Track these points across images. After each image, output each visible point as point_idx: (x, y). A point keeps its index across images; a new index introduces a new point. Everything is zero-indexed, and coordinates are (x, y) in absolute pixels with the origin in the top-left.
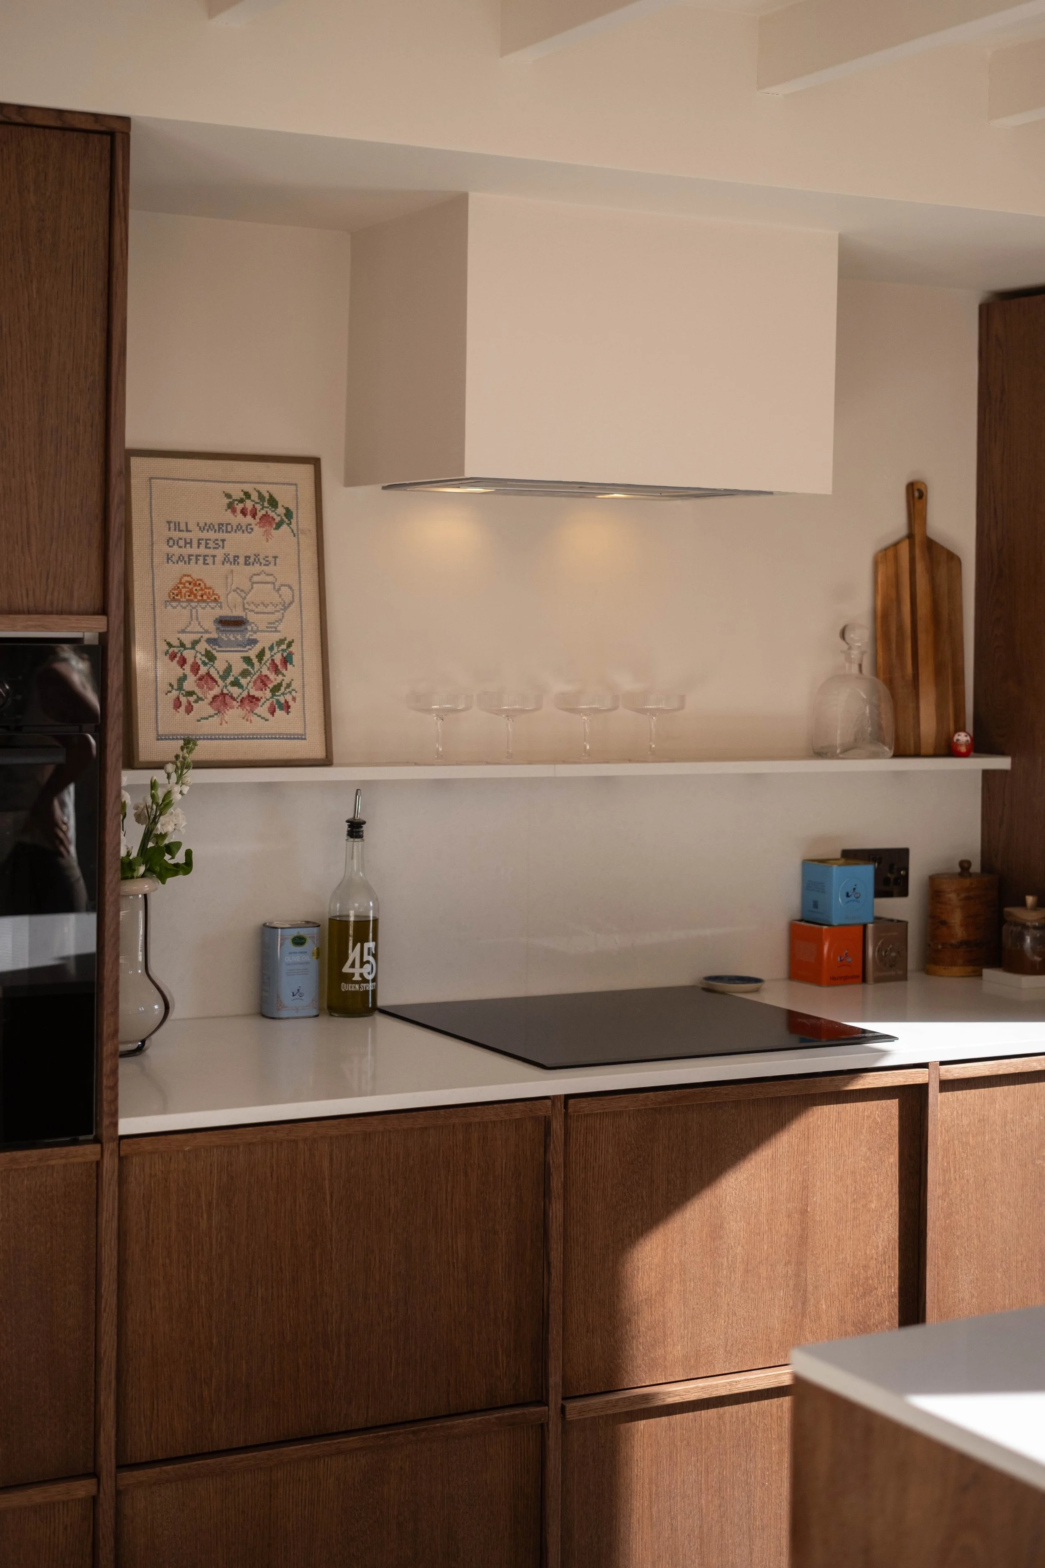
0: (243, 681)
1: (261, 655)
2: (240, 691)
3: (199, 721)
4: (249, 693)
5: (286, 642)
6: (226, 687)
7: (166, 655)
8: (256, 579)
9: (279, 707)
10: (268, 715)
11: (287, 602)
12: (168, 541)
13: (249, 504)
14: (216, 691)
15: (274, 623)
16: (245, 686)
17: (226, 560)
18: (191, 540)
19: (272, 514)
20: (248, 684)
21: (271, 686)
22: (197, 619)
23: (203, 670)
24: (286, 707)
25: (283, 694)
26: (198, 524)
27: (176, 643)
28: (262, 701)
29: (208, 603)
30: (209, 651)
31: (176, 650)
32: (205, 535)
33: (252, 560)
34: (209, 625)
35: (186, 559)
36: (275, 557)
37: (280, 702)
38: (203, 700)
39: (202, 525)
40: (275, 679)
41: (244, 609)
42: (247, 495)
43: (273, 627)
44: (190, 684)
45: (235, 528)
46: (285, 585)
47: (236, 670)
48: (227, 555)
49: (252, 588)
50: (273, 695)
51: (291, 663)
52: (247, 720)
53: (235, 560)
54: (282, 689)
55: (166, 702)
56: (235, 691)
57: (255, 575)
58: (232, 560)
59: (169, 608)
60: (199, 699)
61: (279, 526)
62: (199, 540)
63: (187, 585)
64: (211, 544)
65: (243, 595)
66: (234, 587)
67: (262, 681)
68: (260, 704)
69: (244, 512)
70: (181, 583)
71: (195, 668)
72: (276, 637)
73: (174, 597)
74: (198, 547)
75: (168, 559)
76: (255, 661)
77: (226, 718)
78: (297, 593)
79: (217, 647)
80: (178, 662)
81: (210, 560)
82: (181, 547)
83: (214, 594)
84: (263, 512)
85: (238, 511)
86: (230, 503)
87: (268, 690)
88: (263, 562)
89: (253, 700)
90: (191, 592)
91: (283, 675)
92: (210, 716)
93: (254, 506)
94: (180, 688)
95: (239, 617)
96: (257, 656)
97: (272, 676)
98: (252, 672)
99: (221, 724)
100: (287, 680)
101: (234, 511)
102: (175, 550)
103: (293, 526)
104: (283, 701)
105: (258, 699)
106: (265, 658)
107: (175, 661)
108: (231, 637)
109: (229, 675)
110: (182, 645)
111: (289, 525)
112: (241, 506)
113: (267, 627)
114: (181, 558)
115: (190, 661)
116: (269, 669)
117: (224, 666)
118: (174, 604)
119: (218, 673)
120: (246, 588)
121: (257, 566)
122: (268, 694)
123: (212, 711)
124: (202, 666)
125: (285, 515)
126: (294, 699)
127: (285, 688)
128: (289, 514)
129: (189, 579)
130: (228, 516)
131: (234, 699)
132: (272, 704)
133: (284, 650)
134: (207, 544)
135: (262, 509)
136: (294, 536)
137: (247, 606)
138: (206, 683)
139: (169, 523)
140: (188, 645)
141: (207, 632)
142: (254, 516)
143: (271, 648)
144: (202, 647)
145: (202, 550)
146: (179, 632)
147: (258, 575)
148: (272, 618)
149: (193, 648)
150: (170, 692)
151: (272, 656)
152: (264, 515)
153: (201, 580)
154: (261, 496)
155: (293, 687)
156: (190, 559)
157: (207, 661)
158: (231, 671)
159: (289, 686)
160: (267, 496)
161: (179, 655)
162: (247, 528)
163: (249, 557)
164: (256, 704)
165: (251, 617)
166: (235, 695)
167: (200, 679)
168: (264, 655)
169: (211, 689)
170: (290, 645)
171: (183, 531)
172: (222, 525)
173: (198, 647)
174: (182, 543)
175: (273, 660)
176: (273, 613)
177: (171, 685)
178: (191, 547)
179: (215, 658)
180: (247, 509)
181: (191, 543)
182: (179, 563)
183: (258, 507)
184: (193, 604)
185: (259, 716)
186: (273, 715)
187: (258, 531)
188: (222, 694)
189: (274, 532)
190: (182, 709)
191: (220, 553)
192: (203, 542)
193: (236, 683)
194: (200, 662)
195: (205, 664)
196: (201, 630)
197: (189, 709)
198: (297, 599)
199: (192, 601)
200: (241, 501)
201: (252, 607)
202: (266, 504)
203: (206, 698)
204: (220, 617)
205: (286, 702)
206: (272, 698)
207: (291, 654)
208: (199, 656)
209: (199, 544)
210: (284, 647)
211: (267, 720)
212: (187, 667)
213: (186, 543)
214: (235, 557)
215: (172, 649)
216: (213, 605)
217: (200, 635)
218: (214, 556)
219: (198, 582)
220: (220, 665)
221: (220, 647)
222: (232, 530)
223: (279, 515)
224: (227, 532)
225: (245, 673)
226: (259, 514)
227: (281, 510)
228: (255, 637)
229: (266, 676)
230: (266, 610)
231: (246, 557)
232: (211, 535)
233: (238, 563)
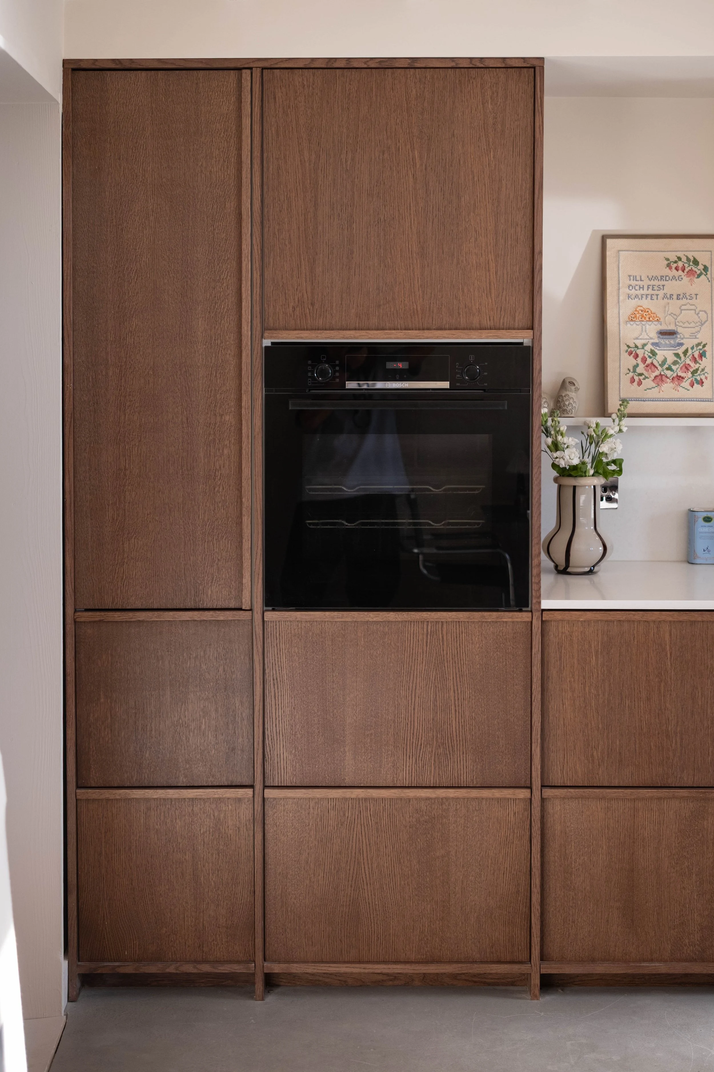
0: (674, 367)
1: (685, 352)
2: (672, 373)
3: (646, 390)
4: (677, 374)
5: (702, 344)
6: (663, 371)
7: (626, 352)
8: (683, 307)
9: (696, 383)
10: (690, 388)
11: (703, 321)
12: (629, 287)
13: (680, 264)
14: (657, 373)
15: (694, 333)
16: (675, 370)
17: (665, 297)
18: (643, 286)
19: (696, 269)
20: (677, 369)
21: (692, 370)
22: (646, 331)
23: (649, 361)
24: (701, 383)
25: (699, 375)
26: (648, 277)
27: (633, 345)
28: (686, 379)
29: (653, 322)
30: (653, 350)
31: (632, 349)
32: (652, 283)
33: (681, 297)
34: (653, 334)
35: (640, 297)
36: (696, 295)
37: (697, 380)
38: (648, 378)
39: (650, 277)
40: (694, 366)
41: (676, 325)
42: (679, 259)
43: (693, 336)
44: (641, 369)
45: (671, 278)
46: (703, 311)
47: (669, 361)
48: (665, 294)
49: (681, 313)
50: (693, 376)
51: (705, 357)
52: (676, 390)
53: (670, 297)
54: (699, 372)
55: (626, 379)
56: (669, 373)
57: (683, 305)
58: (668, 296)
59: (629, 325)
60: (646, 378)
61: (699, 276)
62: (648, 286)
63: (640, 312)
64: (656, 288)
65: (675, 317)
66: (669, 313)
67: (686, 368)
68: (684, 381)
69: (677, 269)
70: (636, 311)
71: (644, 360)
72: (696, 341)
73: (632, 319)
74: (648, 290)
75: (629, 297)
76: (682, 355)
77: (663, 388)
78: (710, 315)
79: (658, 348)
80: (634, 356)
81: (654, 297)
82: (636, 290)
83: (656, 317)
84: (690, 268)
85: (673, 268)
86: (669, 263)
87: (690, 373)
88: (689, 298)
89: (680, 378)
90: (643, 316)
91: (700, 364)
92: (653, 388)
93: (683, 265)
94: (634, 371)
95: (673, 330)
96: (683, 353)
97: (692, 364)
98: (680, 362)
99: (659, 392)
100: (702, 367)
101: (671, 268)
102: (633, 292)
103: (709, 276)
104: (699, 379)
105: (683, 378)
106: (688, 354)
107: (632, 356)
108: (667, 342)
109: (665, 364)
110: (636, 347)
111: (705, 275)
112: (675, 265)
113: (690, 336)
114: (636, 296)
115: (641, 356)
116: (690, 360)
117: (663, 358)
118: (632, 323)
119: (658, 362)
120: (677, 313)
121: (684, 300)
122: (690, 375)
123: (654, 385)
124: (648, 359)
125: (703, 270)
126: (706, 378)
127: (701, 372)
128: (706, 269)
129: (642, 308)
130: (667, 271)
131: (668, 378)
132: (692, 381)
133: (700, 349)
134: (653, 288)
135: (689, 266)
136: (709, 281)
137: (677, 324)
138: (650, 368)
139: (630, 276)
140: (640, 347)
141: (651, 338)
142: (683, 271)
143: (692, 348)
144: (649, 347)
145: (650, 292)
146: (634, 339)
147: (685, 305)
148: (693, 330)
149: (643, 348)
150: (628, 373)
151: (693, 353)
152: (690, 270)
153: (649, 309)
154: (688, 259)
155: (706, 370)
156: (642, 297)
157: (651, 356)
158: (666, 361)
159: (703, 370)
160: (692, 259)
161: (634, 352)
162: (679, 278)
163: (680, 295)
164: (681, 381)
165: (680, 330)
166: (668, 376)
167: (647, 366)
168: (688, 352)
169: (653, 372)
170: (704, 346)
171: (638, 281)
172: (663, 276)
173: (646, 348)
174: (637, 288)
175: (693, 355)
176: (694, 328)
177: (629, 370)
178: (643, 290)
179: (657, 354)
180: (679, 267)
181: (643, 288)
182: (636, 299)
183: (686, 265)
184: (643, 323)
185: (684, 388)
186: (692, 387)
187: (686, 279)
188: (661, 375)
189: (696, 280)
190: (635, 383)
191: (661, 293)
192: (651, 287)
193: (669, 369)
194: (647, 356)
195: (650, 357)
196: (648, 338)
197: (640, 383)
198: (710, 319)
199: (643, 321)
200: (676, 262)
201: (681, 324)
202: (691, 264)
203: (650, 377)
204: (661, 330)
205: (701, 380)
206: (692, 377)
207: (705, 352)
208: (647, 353)
209: (648, 288)
210: (701, 347)
211: (688, 390)
212: (639, 359)
213: (640, 287)
214: (670, 295)
215: (630, 349)
216: (656, 323)
217: (648, 340)
218: (657, 295)
219: (647, 310)
220: (660, 358)
221: (659, 347)
222: (669, 279)
223: (699, 270)
224: (666, 280)
225: (675, 363)
226: (687, 270)
227: (700, 267)
228: (682, 341)
229: (688, 364)
230: (689, 326)
231: (678, 295)
232: (656, 283)
233: (673, 299)
